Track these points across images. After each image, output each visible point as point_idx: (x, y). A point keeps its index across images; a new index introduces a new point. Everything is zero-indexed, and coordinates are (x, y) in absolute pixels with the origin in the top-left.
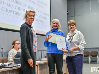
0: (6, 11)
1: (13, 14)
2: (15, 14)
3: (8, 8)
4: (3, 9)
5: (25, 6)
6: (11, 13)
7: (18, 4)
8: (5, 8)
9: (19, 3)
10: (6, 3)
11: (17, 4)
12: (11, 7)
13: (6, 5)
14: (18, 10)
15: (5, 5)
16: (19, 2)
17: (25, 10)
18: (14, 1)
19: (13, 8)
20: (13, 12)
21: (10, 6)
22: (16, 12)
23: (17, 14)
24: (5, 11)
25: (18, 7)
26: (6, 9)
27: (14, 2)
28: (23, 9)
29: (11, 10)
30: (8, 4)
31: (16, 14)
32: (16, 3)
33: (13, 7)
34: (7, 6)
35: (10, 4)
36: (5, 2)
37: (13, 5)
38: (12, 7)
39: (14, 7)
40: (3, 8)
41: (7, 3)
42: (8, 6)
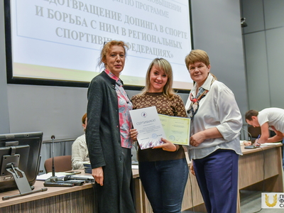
0: (69, 37)
1: (88, 41)
2: (92, 42)
3: (73, 27)
4: (61, 33)
5: (119, 17)
6: (80, 40)
7: (99, 14)
8: (65, 30)
9: (101, 12)
10: (67, 17)
11: (97, 14)
12: (80, 24)
13: (67, 20)
14: (101, 29)
15: (64, 21)
16: (100, 9)
17: (117, 27)
18: (87, 9)
19: (86, 26)
20: (85, 36)
21: (77, 24)
22: (94, 37)
23: (97, 42)
24: (65, 37)
25: (100, 23)
26: (67, 31)
27: (88, 11)
28: (113, 26)
29: (80, 33)
30: (72, 17)
31: (94, 41)
32: (94, 13)
33: (86, 24)
34: (70, 22)
35: (77, 17)
36: (64, 14)
37: (84, 20)
38: (84, 25)
39: (89, 24)
40: (59, 30)
41: (70, 15)
42: (74, 23)
